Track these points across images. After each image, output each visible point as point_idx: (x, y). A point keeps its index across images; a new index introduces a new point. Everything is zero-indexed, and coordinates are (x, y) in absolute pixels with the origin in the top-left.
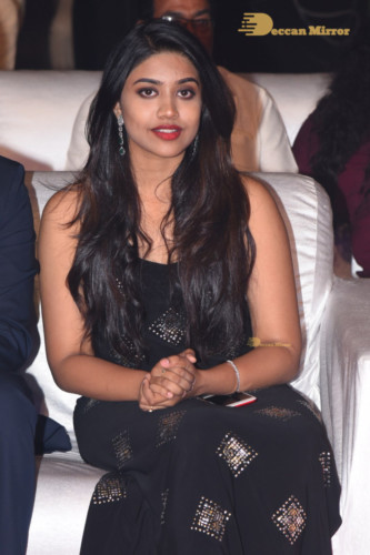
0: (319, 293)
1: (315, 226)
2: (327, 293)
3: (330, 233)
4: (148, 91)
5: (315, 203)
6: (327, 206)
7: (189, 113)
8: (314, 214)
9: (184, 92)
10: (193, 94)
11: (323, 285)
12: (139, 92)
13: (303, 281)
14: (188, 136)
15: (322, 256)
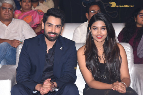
0: (131, 67)
1: (130, 53)
2: (133, 67)
3: (133, 54)
4: (96, 28)
5: (130, 49)
6: (132, 49)
7: (104, 33)
8: (130, 51)
9: (103, 29)
10: (105, 29)
11: (132, 65)
12: (94, 29)
13: (129, 64)
14: (104, 37)
15: (132, 59)
